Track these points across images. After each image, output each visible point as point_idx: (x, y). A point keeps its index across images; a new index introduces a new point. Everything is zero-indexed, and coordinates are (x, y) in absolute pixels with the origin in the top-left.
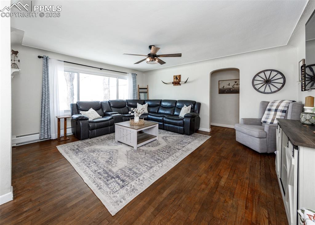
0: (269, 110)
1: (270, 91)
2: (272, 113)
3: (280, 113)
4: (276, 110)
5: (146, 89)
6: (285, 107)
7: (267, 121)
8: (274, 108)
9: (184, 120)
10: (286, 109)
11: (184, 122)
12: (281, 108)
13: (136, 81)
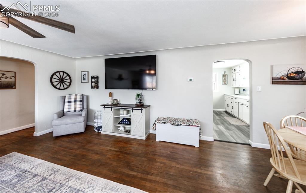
0: (69, 102)
1: (63, 88)
2: (73, 104)
3: (78, 102)
4: (75, 101)
6: (80, 98)
7: (71, 110)
8: (73, 100)
12: (78, 99)
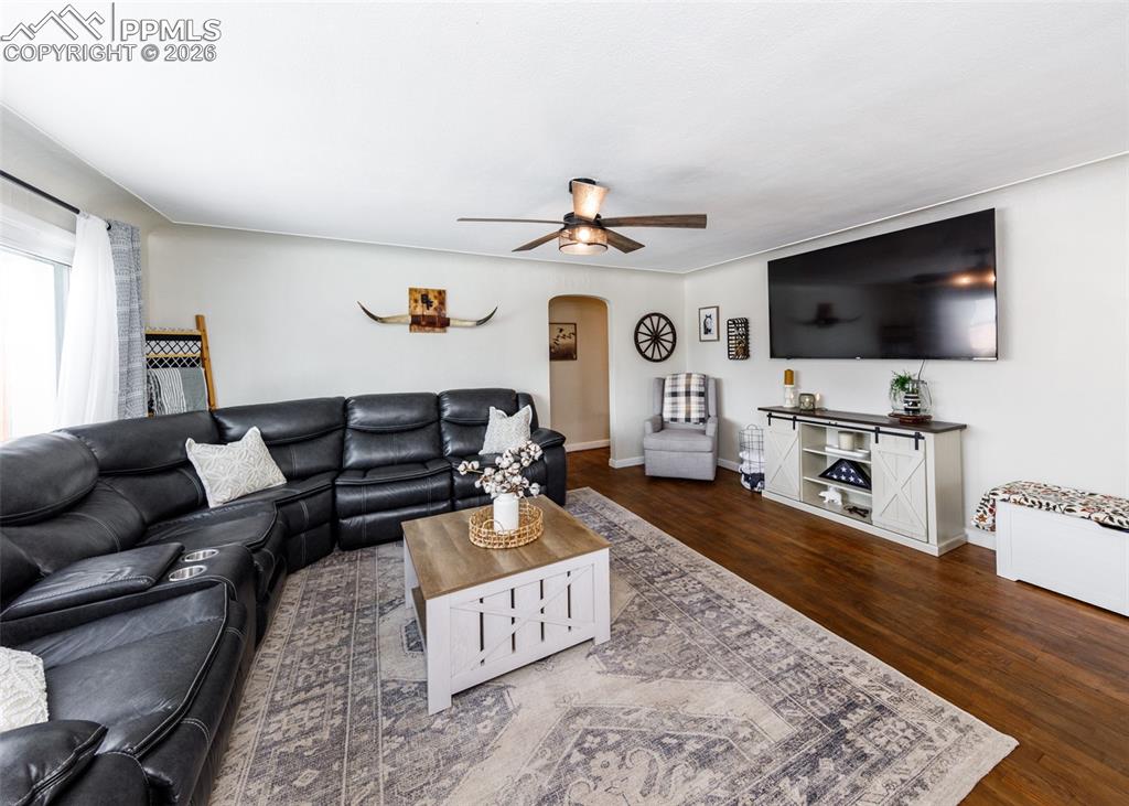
0: (674, 394)
1: (660, 358)
2: (682, 399)
3: (695, 397)
4: (688, 394)
5: (196, 338)
6: (700, 386)
7: (678, 417)
8: (682, 389)
9: (545, 459)
10: (702, 390)
11: (546, 466)
12: (694, 388)
13: (138, 279)
